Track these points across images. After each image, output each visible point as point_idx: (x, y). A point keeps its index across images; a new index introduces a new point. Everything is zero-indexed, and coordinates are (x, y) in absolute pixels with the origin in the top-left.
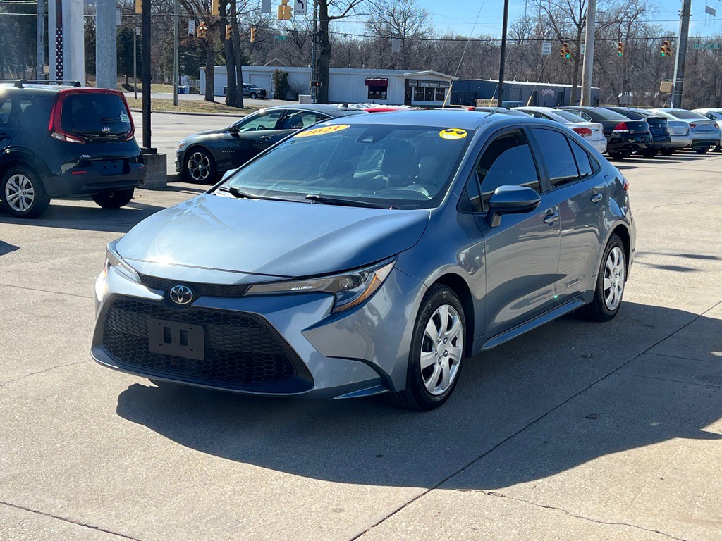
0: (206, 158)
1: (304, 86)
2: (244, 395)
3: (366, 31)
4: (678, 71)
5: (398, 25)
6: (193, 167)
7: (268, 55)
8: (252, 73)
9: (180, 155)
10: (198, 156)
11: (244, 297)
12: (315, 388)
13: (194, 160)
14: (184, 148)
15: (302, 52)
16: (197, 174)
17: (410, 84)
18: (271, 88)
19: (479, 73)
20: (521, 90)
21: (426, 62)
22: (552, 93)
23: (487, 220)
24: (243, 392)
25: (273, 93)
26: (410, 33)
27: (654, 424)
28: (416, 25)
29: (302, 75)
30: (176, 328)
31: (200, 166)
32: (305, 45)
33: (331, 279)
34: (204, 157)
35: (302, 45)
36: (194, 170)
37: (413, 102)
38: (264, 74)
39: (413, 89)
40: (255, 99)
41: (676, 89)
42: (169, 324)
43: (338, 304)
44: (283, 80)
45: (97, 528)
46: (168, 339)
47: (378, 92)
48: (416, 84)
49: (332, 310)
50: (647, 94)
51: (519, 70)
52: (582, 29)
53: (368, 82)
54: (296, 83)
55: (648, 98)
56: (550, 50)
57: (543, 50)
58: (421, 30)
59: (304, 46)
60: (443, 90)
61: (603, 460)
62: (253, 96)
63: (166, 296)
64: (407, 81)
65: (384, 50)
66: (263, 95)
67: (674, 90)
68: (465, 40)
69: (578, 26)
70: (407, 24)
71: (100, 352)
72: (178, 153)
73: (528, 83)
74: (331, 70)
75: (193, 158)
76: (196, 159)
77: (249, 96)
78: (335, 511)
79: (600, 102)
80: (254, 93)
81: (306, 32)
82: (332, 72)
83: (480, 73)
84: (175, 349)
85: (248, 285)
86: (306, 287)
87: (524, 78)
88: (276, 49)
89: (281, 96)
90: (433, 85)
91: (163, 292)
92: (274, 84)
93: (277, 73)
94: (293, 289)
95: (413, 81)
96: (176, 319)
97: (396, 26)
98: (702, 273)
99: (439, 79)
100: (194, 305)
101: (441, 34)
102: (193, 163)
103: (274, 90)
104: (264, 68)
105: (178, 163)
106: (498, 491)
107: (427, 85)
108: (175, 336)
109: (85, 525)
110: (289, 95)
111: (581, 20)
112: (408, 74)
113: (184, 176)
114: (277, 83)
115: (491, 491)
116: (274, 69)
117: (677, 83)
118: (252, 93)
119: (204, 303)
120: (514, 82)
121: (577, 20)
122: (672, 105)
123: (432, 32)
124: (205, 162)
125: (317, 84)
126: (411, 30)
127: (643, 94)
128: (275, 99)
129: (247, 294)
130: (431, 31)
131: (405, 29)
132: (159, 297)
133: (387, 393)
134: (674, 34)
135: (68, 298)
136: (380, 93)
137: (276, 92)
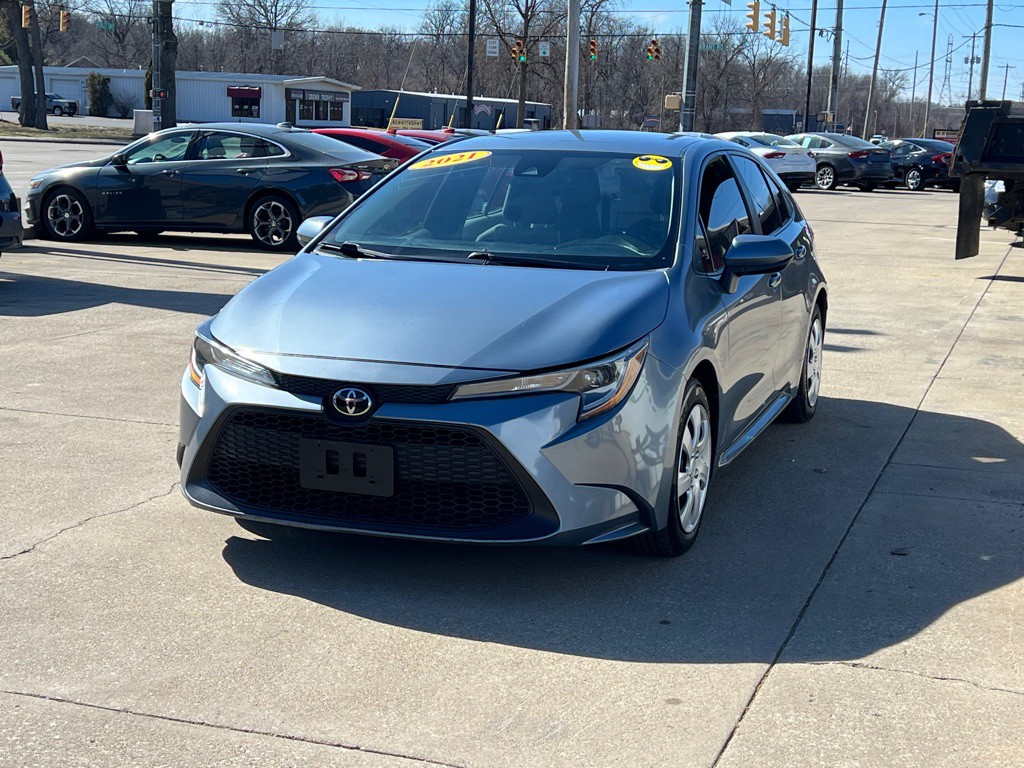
0: (77, 202)
1: (134, 97)
2: (458, 544)
3: (218, 18)
4: (688, 80)
5: (266, 10)
6: (55, 216)
7: (71, 50)
8: (52, 77)
9: (33, 198)
10: (63, 200)
11: (449, 402)
12: (561, 529)
13: (58, 206)
14: (40, 189)
15: (124, 48)
16: (62, 227)
17: (293, 95)
18: (84, 100)
19: (383, 81)
20: (445, 106)
21: (309, 64)
22: (488, 110)
23: (724, 285)
24: (455, 540)
25: (88, 107)
26: (283, 21)
27: (985, 558)
28: (292, 10)
29: (129, 81)
30: (346, 451)
31: (67, 215)
32: (129, 36)
33: (574, 373)
34: (72, 201)
35: (124, 36)
36: (58, 221)
37: (298, 122)
38: (73, 80)
39: (298, 102)
40: (61, 115)
41: (687, 105)
42: (332, 445)
43: (585, 408)
44: (103, 88)
45: (358, 748)
46: (332, 469)
47: (246, 107)
48: (301, 96)
49: (577, 419)
50: (613, 112)
51: (441, 78)
52: (529, 20)
53: (231, 92)
54: (122, 93)
55: (615, 118)
56: (497, 50)
57: (488, 49)
58: (299, 18)
59: (126, 39)
60: (340, 104)
61: (960, 609)
62: (57, 111)
63: (327, 403)
64: (288, 91)
65: (247, 46)
66: (72, 110)
67: (683, 106)
68: (360, 33)
69: (524, 16)
70: (279, 8)
71: (204, 492)
72: (30, 196)
73: (453, 96)
74: (178, 74)
75: (56, 204)
76: (61, 205)
77: (52, 112)
78: (669, 702)
79: (551, 124)
80: (58, 106)
81: (130, 17)
82: (180, 77)
83: (386, 81)
84: (345, 483)
85: (456, 384)
86: (533, 386)
87: (447, 90)
88: (83, 43)
89: (99, 110)
90: (326, 98)
91: (321, 399)
92: (88, 93)
93: (93, 77)
94: (516, 389)
95: (297, 91)
96: (347, 438)
97: (262, 11)
98: (871, 354)
99: (334, 89)
100: (375, 416)
101: (327, 25)
102: (55, 211)
103: (89, 103)
104: (66, 70)
105: (30, 212)
106: (862, 661)
107: (316, 97)
108: (346, 463)
109: (339, 746)
110: (112, 110)
111: (527, 9)
112: (290, 81)
113: (42, 231)
114: (94, 92)
115: (855, 662)
116: (87, 71)
117: (687, 98)
118: (55, 107)
119: (389, 413)
120: (435, 95)
121: (523, 9)
122: (681, 127)
123: (316, 22)
124: (75, 209)
125: (162, 94)
126: (285, 18)
127: (609, 113)
128: (91, 115)
129: (454, 398)
130: (313, 20)
131: (276, 16)
132: (317, 407)
133: (645, 533)
134: (646, 30)
135: (21, 416)
136: (250, 108)
137: (93, 105)
